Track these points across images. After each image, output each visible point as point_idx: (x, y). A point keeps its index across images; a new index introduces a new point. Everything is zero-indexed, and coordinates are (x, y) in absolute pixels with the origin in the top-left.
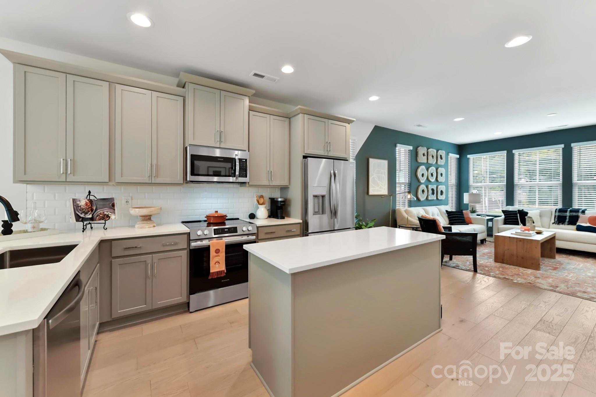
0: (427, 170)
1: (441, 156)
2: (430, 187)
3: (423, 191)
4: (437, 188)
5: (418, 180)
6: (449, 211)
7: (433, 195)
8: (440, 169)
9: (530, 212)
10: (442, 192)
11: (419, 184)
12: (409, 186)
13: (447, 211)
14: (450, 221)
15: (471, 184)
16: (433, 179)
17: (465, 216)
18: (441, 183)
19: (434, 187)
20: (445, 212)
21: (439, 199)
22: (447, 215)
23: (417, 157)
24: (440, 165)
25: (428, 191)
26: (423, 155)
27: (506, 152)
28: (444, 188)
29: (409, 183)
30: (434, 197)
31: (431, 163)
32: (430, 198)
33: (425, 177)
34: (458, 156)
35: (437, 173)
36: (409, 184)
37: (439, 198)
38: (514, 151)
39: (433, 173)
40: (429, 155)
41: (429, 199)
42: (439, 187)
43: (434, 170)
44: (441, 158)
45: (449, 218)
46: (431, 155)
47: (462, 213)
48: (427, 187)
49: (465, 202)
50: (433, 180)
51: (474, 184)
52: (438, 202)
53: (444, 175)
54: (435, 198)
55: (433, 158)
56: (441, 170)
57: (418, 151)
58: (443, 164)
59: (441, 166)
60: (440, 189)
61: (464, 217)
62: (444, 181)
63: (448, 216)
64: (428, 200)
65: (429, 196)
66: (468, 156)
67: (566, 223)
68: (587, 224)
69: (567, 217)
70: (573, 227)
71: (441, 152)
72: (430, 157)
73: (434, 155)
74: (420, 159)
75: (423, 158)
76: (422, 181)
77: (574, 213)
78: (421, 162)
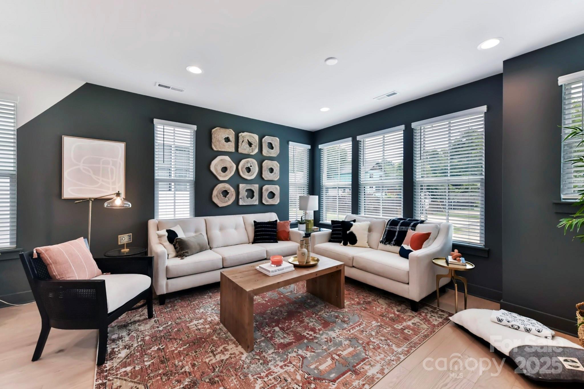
0: (237, 163)
1: (269, 144)
2: (244, 187)
3: (225, 193)
4: (260, 188)
5: (216, 177)
6: (257, 221)
7: (250, 199)
8: (266, 162)
9: (354, 225)
10: (271, 194)
11: (216, 181)
13: (255, 222)
14: (255, 236)
15: (323, 184)
16: (251, 176)
18: (269, 182)
19: (254, 187)
20: (253, 223)
21: (266, 204)
23: (212, 143)
24: (267, 156)
25: (237, 193)
26: (224, 141)
27: (350, 139)
28: (277, 188)
30: (253, 202)
31: (247, 153)
32: (241, 203)
33: (231, 173)
34: (309, 147)
35: (260, 167)
37: (264, 202)
38: (359, 138)
39: (251, 168)
40: (240, 141)
42: (266, 187)
43: (253, 163)
44: (270, 147)
45: (255, 232)
46: (246, 141)
47: (276, 224)
48: (236, 187)
51: (327, 183)
52: (263, 208)
53: (276, 170)
54: (257, 203)
55: (251, 147)
56: (270, 164)
57: (212, 134)
58: (275, 155)
59: (270, 158)
60: (267, 190)
61: (276, 232)
62: (276, 180)
63: (255, 228)
64: (239, 205)
65: (240, 200)
66: (320, 146)
67: (393, 242)
68: (408, 245)
69: (397, 234)
70: (397, 249)
71: (270, 139)
72: (243, 145)
73: (252, 143)
74: (218, 147)
75: (224, 145)
76: (221, 179)
77: (404, 227)
78: (220, 150)
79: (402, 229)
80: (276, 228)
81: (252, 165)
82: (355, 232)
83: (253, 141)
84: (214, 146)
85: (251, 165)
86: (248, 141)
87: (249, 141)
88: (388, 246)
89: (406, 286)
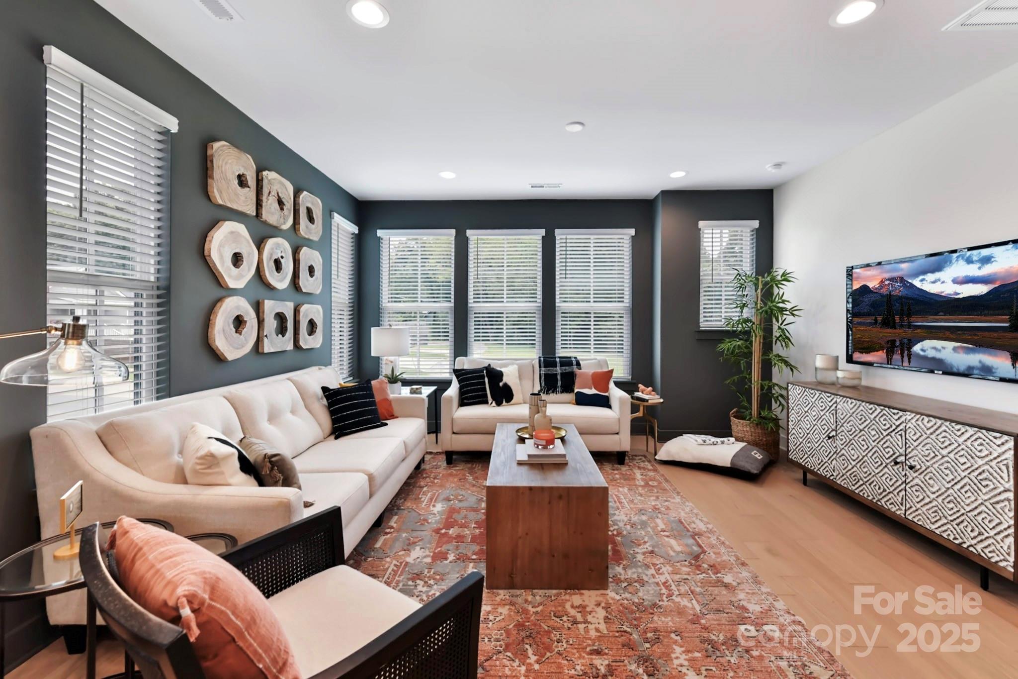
0: (260, 245)
1: (309, 211)
2: (271, 307)
3: (239, 322)
4: (296, 311)
5: (216, 278)
6: (331, 388)
7: (280, 336)
8: (305, 252)
9: (505, 372)
10: (312, 325)
11: (221, 293)
12: (159, 297)
13: (325, 389)
14: (334, 422)
15: (383, 305)
16: (281, 280)
17: (378, 398)
18: (309, 297)
19: (288, 309)
20: (320, 392)
21: (304, 347)
22: (325, 402)
23: (209, 181)
24: (305, 239)
25: (261, 322)
26: (236, 182)
27: (453, 231)
28: (319, 312)
29: (163, 283)
30: (286, 343)
31: (275, 224)
32: (268, 348)
33: (249, 270)
34: (355, 229)
35: (296, 262)
36: (158, 288)
37: (302, 343)
38: (469, 232)
39: (282, 261)
40: (265, 191)
41: (266, 350)
42: (304, 309)
43: (285, 250)
44: (311, 219)
45: (332, 413)
46: (274, 193)
47: (370, 388)
48: (258, 307)
49: (373, 354)
50: (281, 282)
51: (390, 304)
52: (299, 356)
53: (318, 272)
54: (290, 347)
55: (282, 209)
56: (309, 256)
57: (212, 156)
58: (315, 238)
59: (309, 243)
60: (306, 315)
61: (373, 403)
62: (318, 292)
63: (330, 406)
64: (263, 354)
65: (265, 340)
66: (380, 233)
67: (559, 389)
68: (591, 389)
69: (559, 377)
70: (571, 397)
71: (309, 199)
72: (269, 202)
73: (283, 200)
74: (225, 195)
75: (237, 195)
76: (232, 284)
77: (567, 367)
78: (229, 205)
79: (565, 370)
80: (372, 396)
81: (284, 256)
82: (510, 384)
83: (285, 197)
84: (218, 190)
85: (283, 254)
86: (278, 193)
87: (280, 195)
88: (552, 395)
89: (617, 436)
